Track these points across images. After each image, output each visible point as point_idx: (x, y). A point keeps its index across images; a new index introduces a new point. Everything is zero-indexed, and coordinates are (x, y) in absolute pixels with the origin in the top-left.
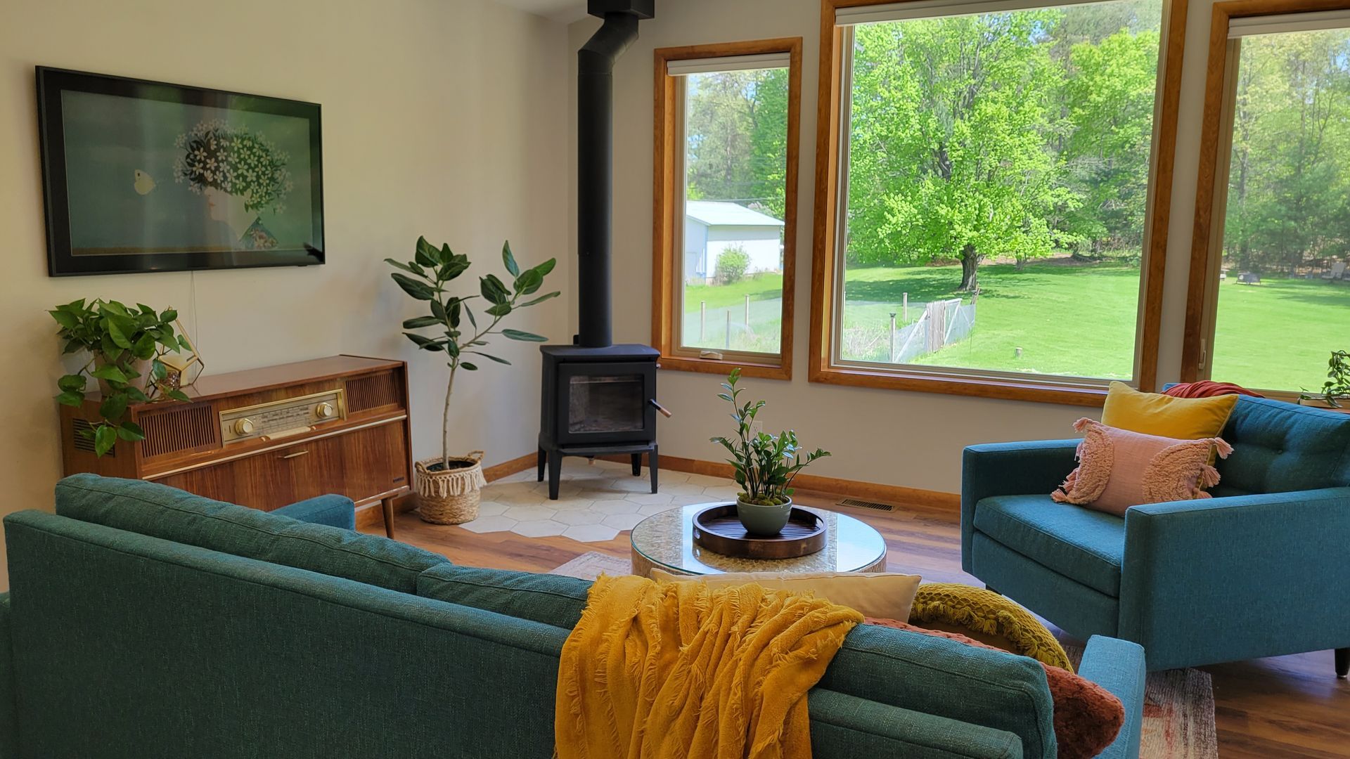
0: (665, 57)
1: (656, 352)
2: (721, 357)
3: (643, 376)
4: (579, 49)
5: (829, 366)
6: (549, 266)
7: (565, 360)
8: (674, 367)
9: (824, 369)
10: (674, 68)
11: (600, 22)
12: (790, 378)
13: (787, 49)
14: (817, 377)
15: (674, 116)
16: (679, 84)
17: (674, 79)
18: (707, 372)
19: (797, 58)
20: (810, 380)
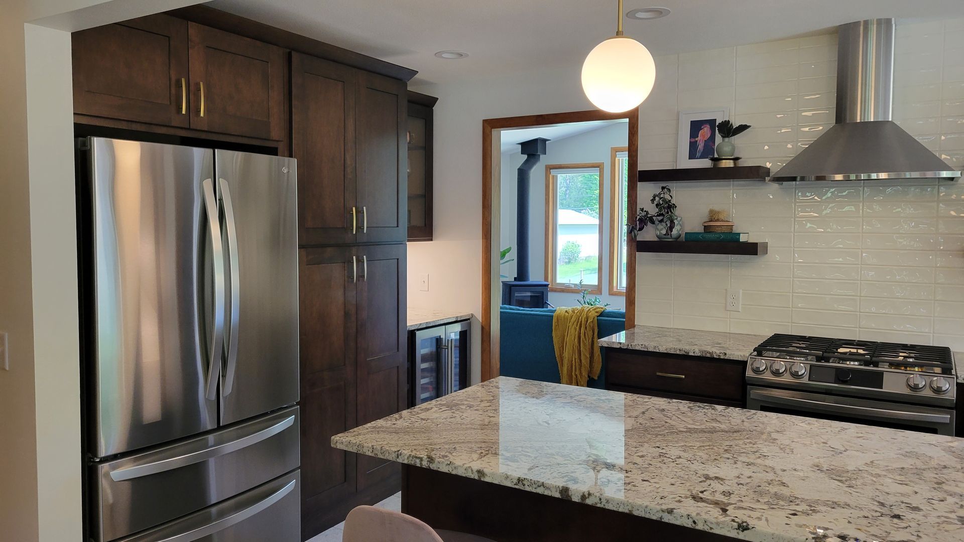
0: (549, 168)
1: (547, 283)
2: (573, 286)
3: (543, 292)
4: (518, 167)
5: (617, 289)
6: (509, 250)
7: (514, 286)
8: (554, 290)
9: (615, 290)
10: (553, 172)
11: (525, 157)
12: (601, 294)
13: (599, 166)
14: (612, 293)
15: (553, 190)
16: (555, 178)
17: (553, 176)
18: (567, 292)
19: (602, 170)
20: (609, 294)
